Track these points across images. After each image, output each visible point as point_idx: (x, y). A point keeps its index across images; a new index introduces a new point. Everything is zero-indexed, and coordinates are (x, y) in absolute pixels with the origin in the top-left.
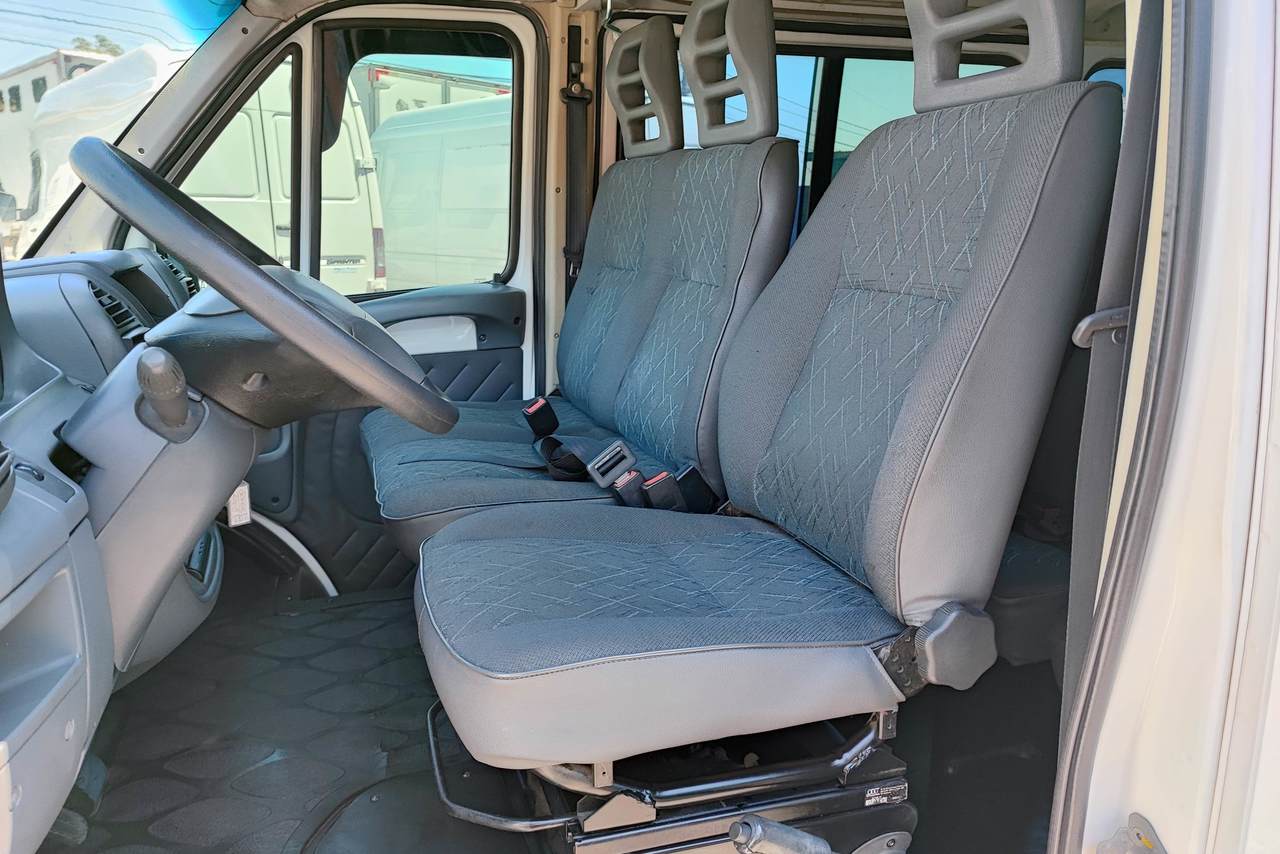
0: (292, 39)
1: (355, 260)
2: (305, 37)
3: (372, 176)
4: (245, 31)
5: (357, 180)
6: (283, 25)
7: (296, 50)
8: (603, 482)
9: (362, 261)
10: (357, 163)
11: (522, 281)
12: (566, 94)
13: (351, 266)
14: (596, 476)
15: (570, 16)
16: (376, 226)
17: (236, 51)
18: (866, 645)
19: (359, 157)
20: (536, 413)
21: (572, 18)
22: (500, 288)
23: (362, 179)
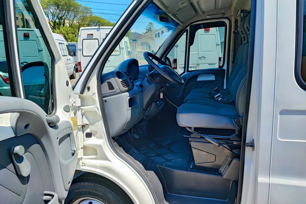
0: (187, 29)
1: (214, 64)
2: (188, 28)
4: (179, 29)
6: (185, 27)
7: (187, 31)
8: (216, 99)
9: (216, 64)
10: (217, 43)
11: (225, 67)
12: (234, 32)
14: (216, 98)
15: (235, 18)
16: (220, 57)
17: (177, 32)
18: (233, 119)
20: (216, 90)
21: (236, 18)
22: (221, 69)
23: (217, 47)
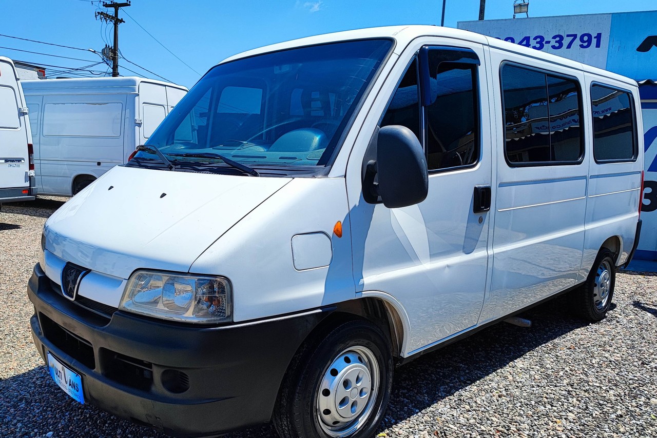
1: (19, 160)
3: (27, 116)
5: (19, 118)
9: (23, 161)
10: (19, 110)
13: (17, 163)
16: (29, 143)
19: (20, 106)
23: (22, 118)
